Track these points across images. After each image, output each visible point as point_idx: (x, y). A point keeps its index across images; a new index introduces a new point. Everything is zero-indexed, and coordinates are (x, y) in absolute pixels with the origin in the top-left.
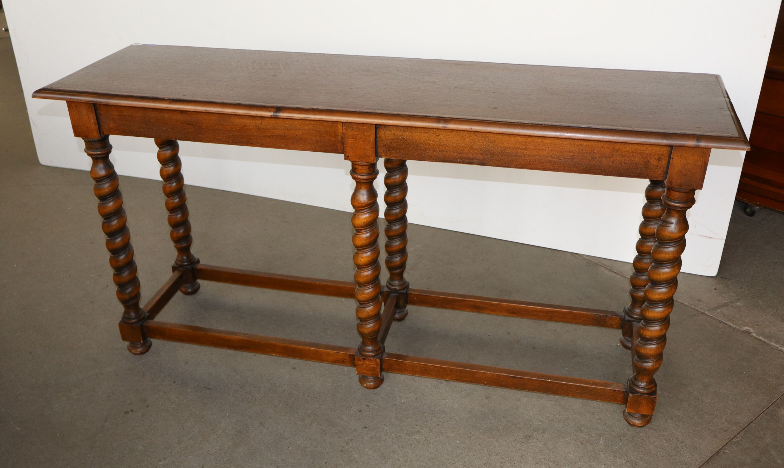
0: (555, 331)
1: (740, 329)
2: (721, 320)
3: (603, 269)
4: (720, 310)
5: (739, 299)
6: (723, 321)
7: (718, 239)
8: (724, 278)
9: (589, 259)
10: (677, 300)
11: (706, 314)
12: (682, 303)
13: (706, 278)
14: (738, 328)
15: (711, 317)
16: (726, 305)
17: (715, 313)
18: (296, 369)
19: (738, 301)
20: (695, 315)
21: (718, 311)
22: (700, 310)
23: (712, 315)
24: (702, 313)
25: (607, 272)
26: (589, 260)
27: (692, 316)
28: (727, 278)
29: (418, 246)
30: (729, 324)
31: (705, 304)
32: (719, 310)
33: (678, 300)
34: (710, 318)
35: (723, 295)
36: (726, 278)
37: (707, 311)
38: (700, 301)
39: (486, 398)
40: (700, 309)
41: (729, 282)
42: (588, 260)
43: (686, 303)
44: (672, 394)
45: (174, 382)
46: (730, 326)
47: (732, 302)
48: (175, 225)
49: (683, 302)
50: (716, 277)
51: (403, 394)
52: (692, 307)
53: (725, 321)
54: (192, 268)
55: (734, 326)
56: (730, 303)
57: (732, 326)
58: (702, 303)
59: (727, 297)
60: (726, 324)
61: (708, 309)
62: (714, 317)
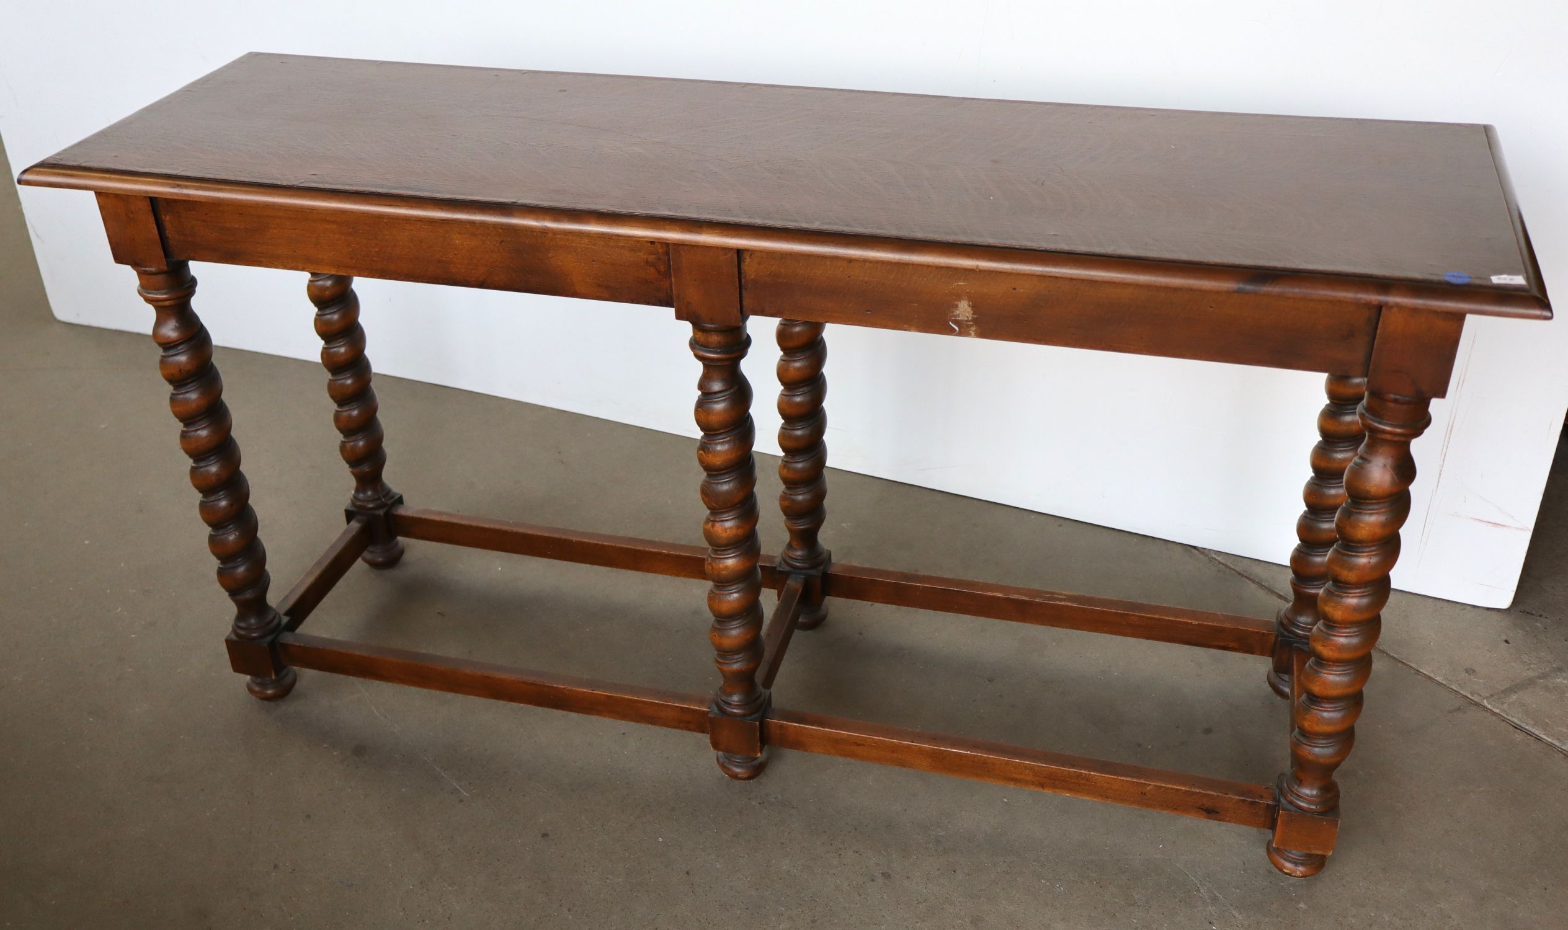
0: (1139, 745)
1: (1562, 747)
2: (1518, 723)
3: (1253, 586)
4: (1517, 695)
5: (1560, 669)
6: (1523, 725)
7: (1517, 528)
8: (1528, 613)
9: (1222, 561)
10: (1418, 669)
11: (1484, 707)
12: (1430, 678)
13: (1486, 611)
14: (1556, 743)
15: (1495, 714)
16: (1530, 683)
17: (1505, 705)
18: (549, 837)
19: (1559, 673)
20: (1459, 709)
21: (1511, 700)
22: (1470, 697)
23: (1497, 708)
24: (1477, 704)
25: (1261, 594)
26: (1223, 564)
27: (1451, 712)
28: (1534, 612)
29: (844, 525)
30: (1537, 732)
31: (1481, 681)
32: (1514, 697)
33: (1421, 670)
34: (1494, 718)
35: (1525, 658)
36: (1532, 614)
37: (1487, 698)
38: (1470, 671)
39: (971, 922)
40: (1472, 694)
41: (1539, 624)
42: (1220, 563)
43: (1438, 678)
44: (1401, 919)
45: (276, 866)
46: (1539, 739)
47: (1544, 676)
48: (348, 430)
49: (1432, 675)
50: (1508, 609)
51: (783, 909)
52: (1453, 687)
53: (1527, 724)
54: (386, 514)
55: (1549, 738)
56: (1540, 678)
57: (1545, 740)
58: (1475, 678)
59: (1534, 664)
60: (1530, 734)
61: (1488, 695)
62: (1503, 717)
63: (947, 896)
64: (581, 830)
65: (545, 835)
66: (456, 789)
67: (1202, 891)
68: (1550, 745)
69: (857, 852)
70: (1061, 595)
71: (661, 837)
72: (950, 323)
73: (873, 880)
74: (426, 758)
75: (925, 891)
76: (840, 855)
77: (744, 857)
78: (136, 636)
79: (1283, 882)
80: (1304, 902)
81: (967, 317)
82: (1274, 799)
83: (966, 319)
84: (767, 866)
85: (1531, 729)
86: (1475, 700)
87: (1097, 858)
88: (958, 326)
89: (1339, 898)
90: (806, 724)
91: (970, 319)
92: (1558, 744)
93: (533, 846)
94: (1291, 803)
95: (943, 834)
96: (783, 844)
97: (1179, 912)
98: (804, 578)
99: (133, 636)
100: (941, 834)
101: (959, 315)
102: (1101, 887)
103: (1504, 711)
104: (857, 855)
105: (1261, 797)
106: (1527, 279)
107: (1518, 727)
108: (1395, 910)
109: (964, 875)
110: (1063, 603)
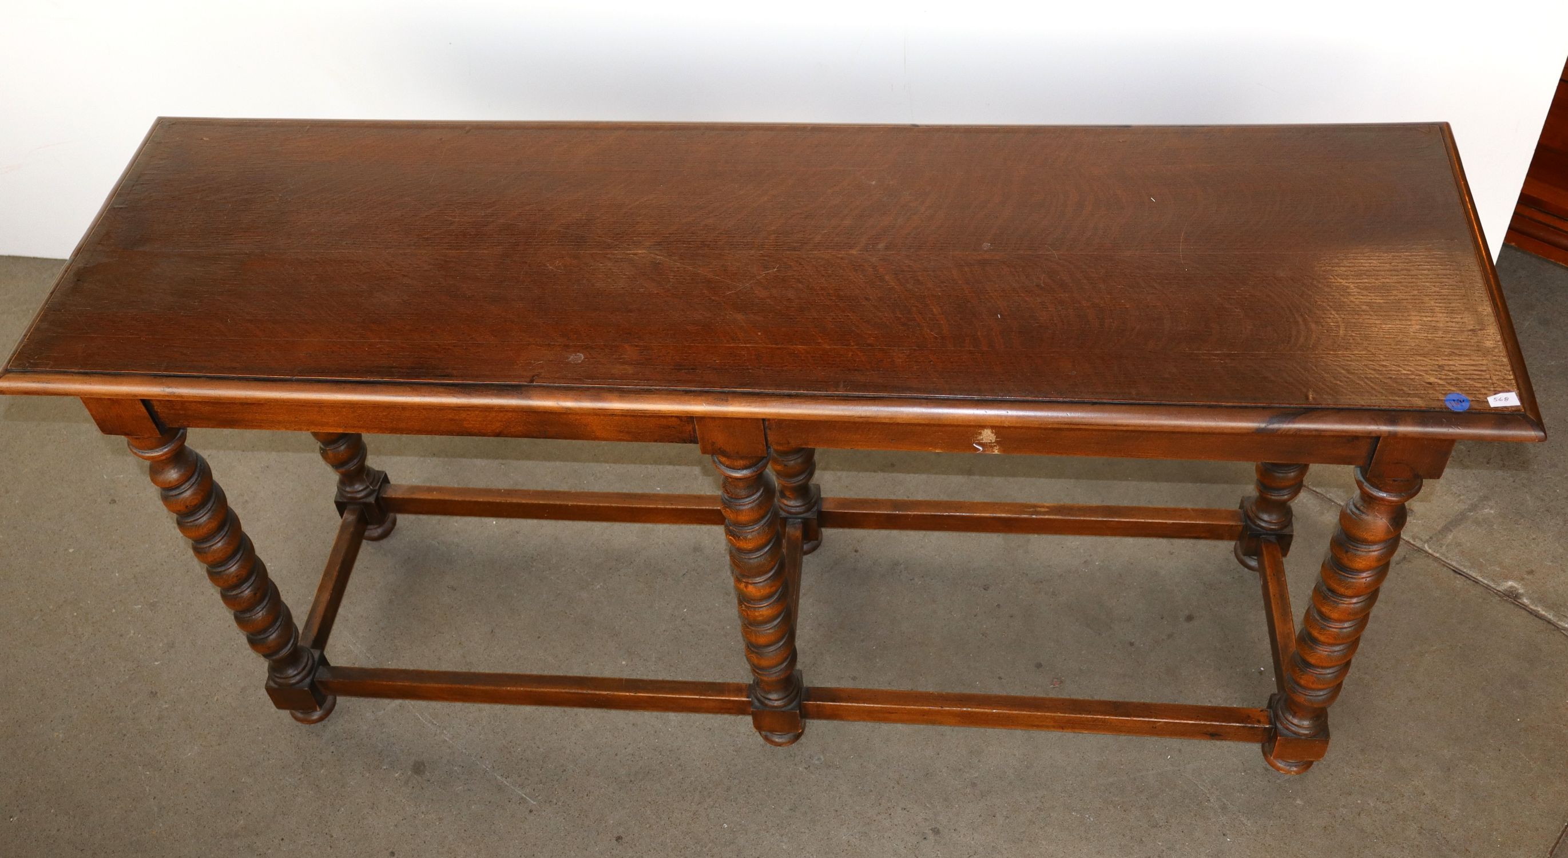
1: (1497, 589)
2: (1458, 567)
4: (1452, 533)
5: (1486, 498)
6: (1462, 568)
11: (1426, 552)
14: (1492, 584)
15: (1436, 559)
16: (1462, 517)
17: (1445, 547)
18: (623, 839)
19: (1486, 503)
21: (1449, 540)
22: (1412, 542)
23: (1437, 552)
24: (1419, 549)
30: (1474, 575)
31: (1420, 522)
32: (1450, 535)
34: (1435, 562)
37: (1427, 541)
40: (1414, 538)
41: (1462, 447)
46: (1476, 582)
47: (1474, 507)
53: (1465, 566)
54: (377, 499)
55: (1485, 579)
56: (1470, 511)
57: (1481, 581)
58: (1414, 519)
59: (1463, 495)
60: (1467, 577)
61: (1428, 538)
62: (1443, 561)
63: (993, 844)
64: (650, 826)
65: (619, 839)
66: (522, 798)
67: (1212, 801)
68: (1487, 587)
69: (905, 809)
70: (1043, 507)
71: (725, 823)
72: (974, 445)
73: (925, 838)
74: (484, 767)
75: (972, 842)
76: (890, 814)
77: (805, 833)
78: (159, 663)
79: (1279, 779)
80: (1300, 797)
81: (991, 440)
82: (1270, 723)
83: (989, 441)
84: (828, 839)
85: (1468, 572)
86: (1418, 545)
87: (1116, 779)
88: (981, 447)
89: (1328, 788)
90: (841, 702)
91: (993, 441)
92: (1493, 586)
93: (611, 853)
94: (1287, 729)
95: (976, 775)
96: (837, 811)
97: (1196, 827)
98: (802, 522)
99: (156, 663)
100: (975, 776)
101: (982, 439)
102: (1125, 811)
103: (1443, 554)
104: (905, 812)
105: (1259, 722)
106: (1521, 399)
107: (1457, 570)
108: (1377, 794)
109: (1004, 818)
110: (1047, 517)
